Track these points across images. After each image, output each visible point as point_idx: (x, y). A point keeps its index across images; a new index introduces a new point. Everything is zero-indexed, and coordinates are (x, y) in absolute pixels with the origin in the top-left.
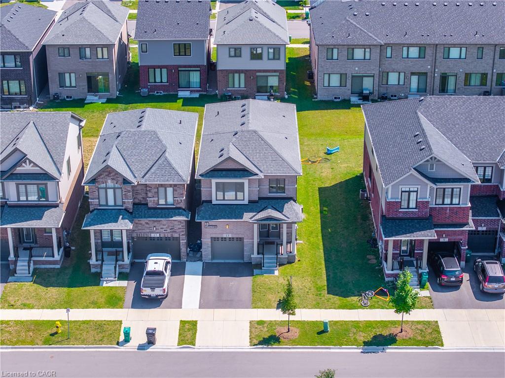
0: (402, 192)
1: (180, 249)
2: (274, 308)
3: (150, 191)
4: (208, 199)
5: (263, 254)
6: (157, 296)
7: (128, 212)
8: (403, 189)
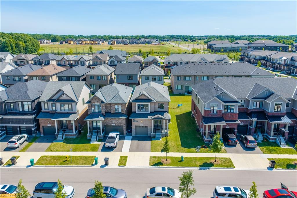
0: (211, 106)
1: (123, 131)
2: (160, 152)
3: (112, 107)
4: (135, 111)
5: (156, 133)
6: (112, 146)
7: (103, 115)
8: (212, 105)
